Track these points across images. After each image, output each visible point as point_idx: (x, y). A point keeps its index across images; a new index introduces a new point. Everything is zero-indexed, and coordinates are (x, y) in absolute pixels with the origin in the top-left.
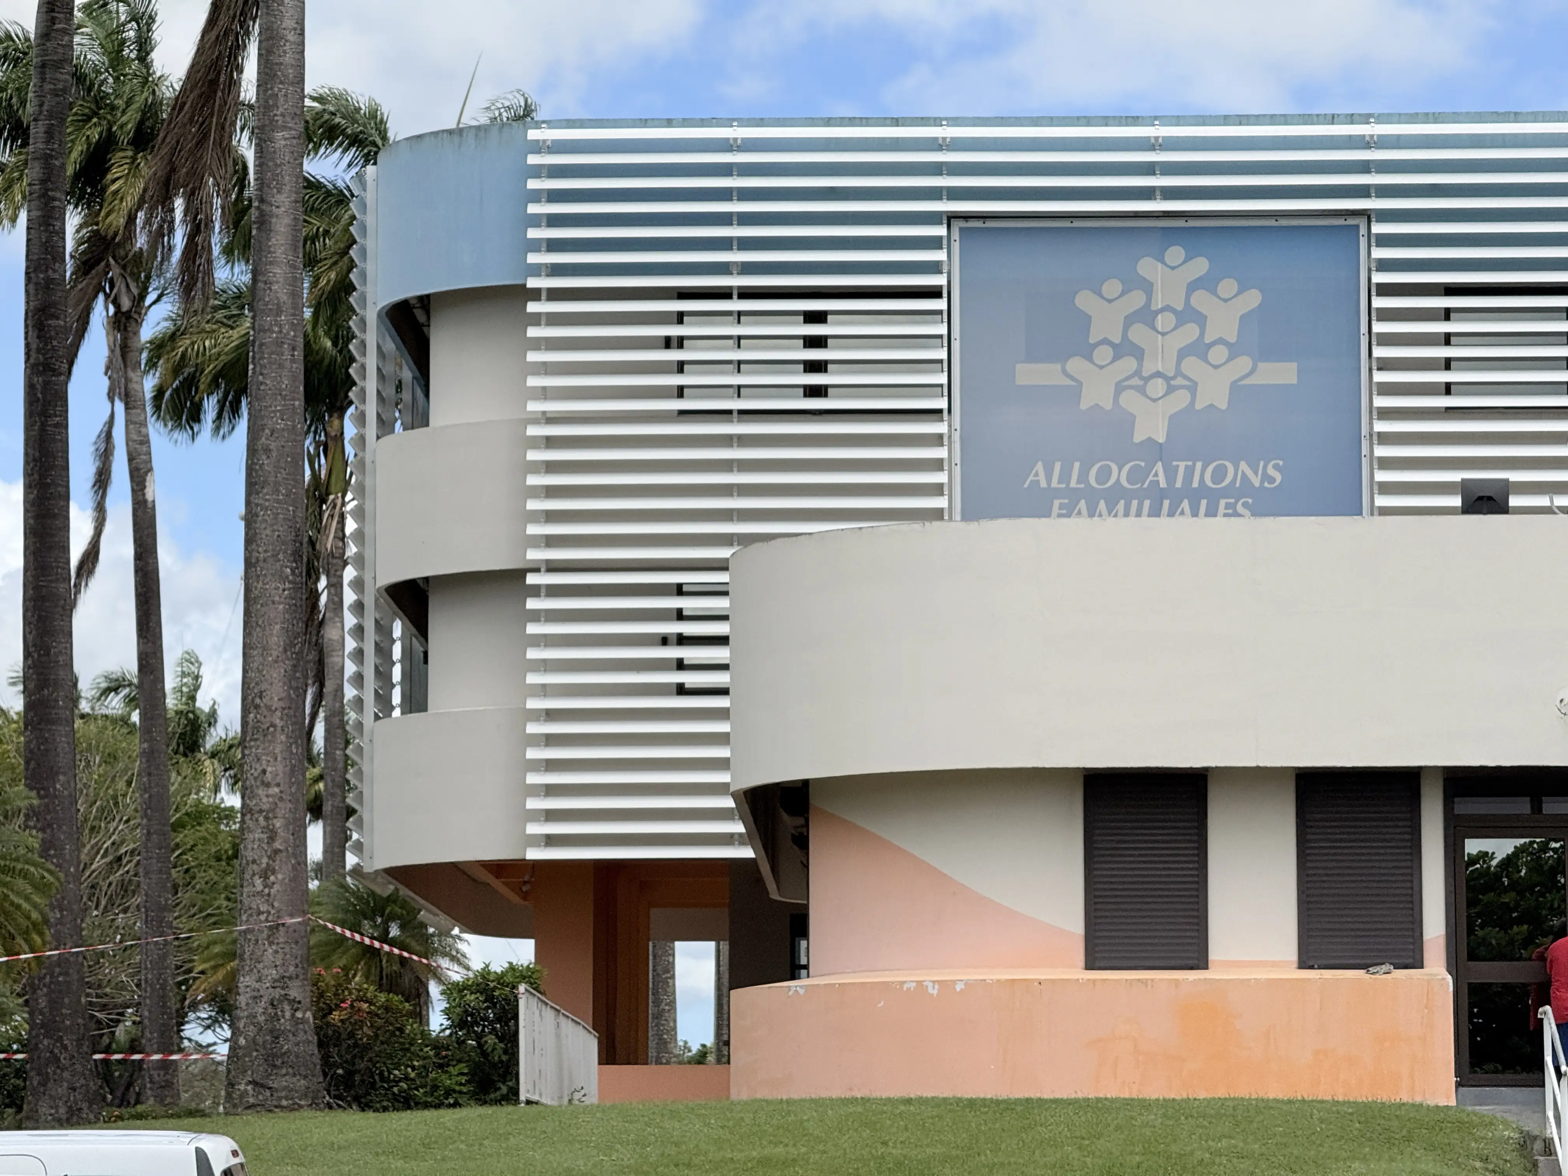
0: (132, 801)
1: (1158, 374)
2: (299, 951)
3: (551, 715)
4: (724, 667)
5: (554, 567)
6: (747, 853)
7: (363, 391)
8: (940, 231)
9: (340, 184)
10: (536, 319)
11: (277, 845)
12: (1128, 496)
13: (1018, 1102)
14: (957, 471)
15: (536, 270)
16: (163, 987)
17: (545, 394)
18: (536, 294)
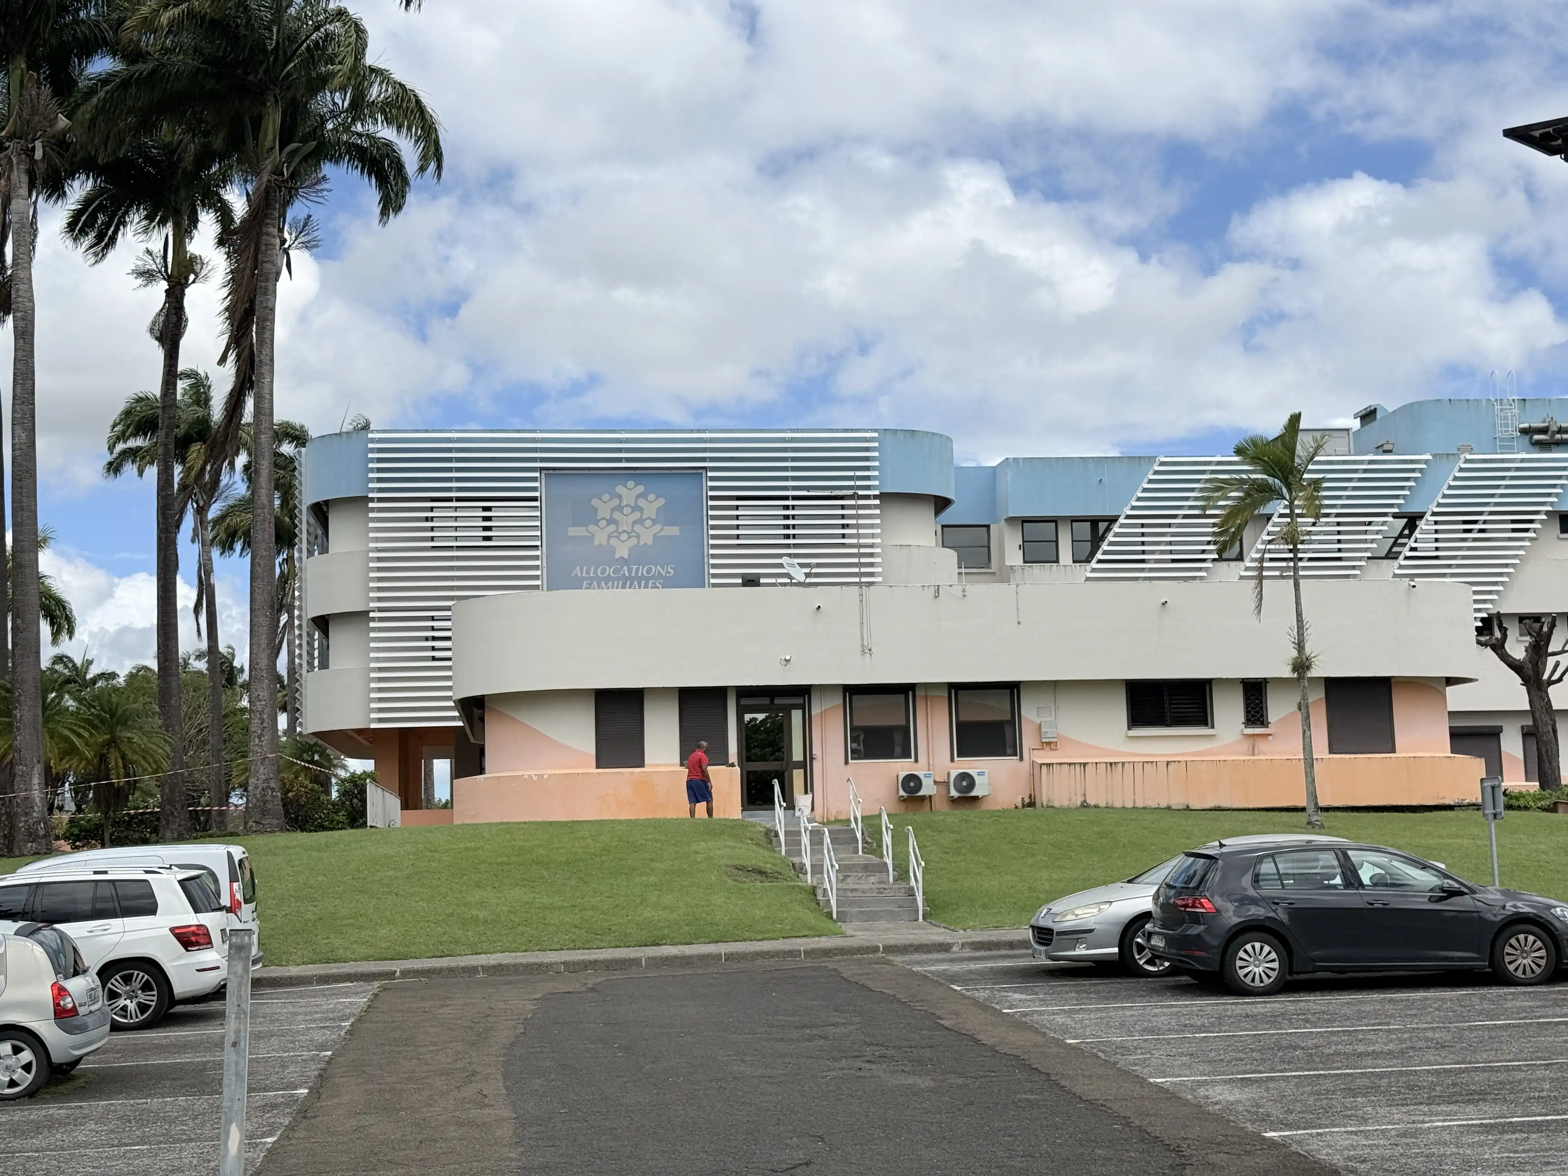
0: (206, 706)
1: (624, 531)
2: (275, 768)
3: (380, 670)
4: (449, 649)
5: (381, 610)
6: (461, 724)
7: (301, 539)
8: (537, 474)
9: (292, 455)
10: (373, 510)
11: (265, 725)
12: (613, 580)
13: (569, 822)
14: (545, 570)
15: (372, 490)
16: (220, 782)
17: (377, 540)
18: (372, 500)
